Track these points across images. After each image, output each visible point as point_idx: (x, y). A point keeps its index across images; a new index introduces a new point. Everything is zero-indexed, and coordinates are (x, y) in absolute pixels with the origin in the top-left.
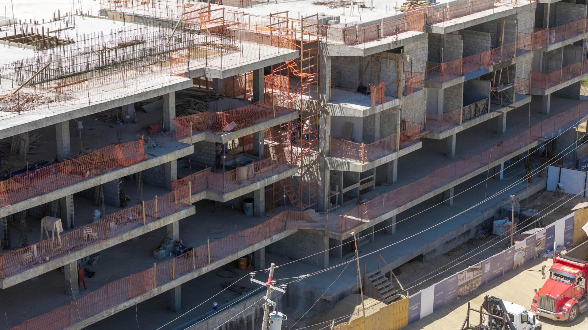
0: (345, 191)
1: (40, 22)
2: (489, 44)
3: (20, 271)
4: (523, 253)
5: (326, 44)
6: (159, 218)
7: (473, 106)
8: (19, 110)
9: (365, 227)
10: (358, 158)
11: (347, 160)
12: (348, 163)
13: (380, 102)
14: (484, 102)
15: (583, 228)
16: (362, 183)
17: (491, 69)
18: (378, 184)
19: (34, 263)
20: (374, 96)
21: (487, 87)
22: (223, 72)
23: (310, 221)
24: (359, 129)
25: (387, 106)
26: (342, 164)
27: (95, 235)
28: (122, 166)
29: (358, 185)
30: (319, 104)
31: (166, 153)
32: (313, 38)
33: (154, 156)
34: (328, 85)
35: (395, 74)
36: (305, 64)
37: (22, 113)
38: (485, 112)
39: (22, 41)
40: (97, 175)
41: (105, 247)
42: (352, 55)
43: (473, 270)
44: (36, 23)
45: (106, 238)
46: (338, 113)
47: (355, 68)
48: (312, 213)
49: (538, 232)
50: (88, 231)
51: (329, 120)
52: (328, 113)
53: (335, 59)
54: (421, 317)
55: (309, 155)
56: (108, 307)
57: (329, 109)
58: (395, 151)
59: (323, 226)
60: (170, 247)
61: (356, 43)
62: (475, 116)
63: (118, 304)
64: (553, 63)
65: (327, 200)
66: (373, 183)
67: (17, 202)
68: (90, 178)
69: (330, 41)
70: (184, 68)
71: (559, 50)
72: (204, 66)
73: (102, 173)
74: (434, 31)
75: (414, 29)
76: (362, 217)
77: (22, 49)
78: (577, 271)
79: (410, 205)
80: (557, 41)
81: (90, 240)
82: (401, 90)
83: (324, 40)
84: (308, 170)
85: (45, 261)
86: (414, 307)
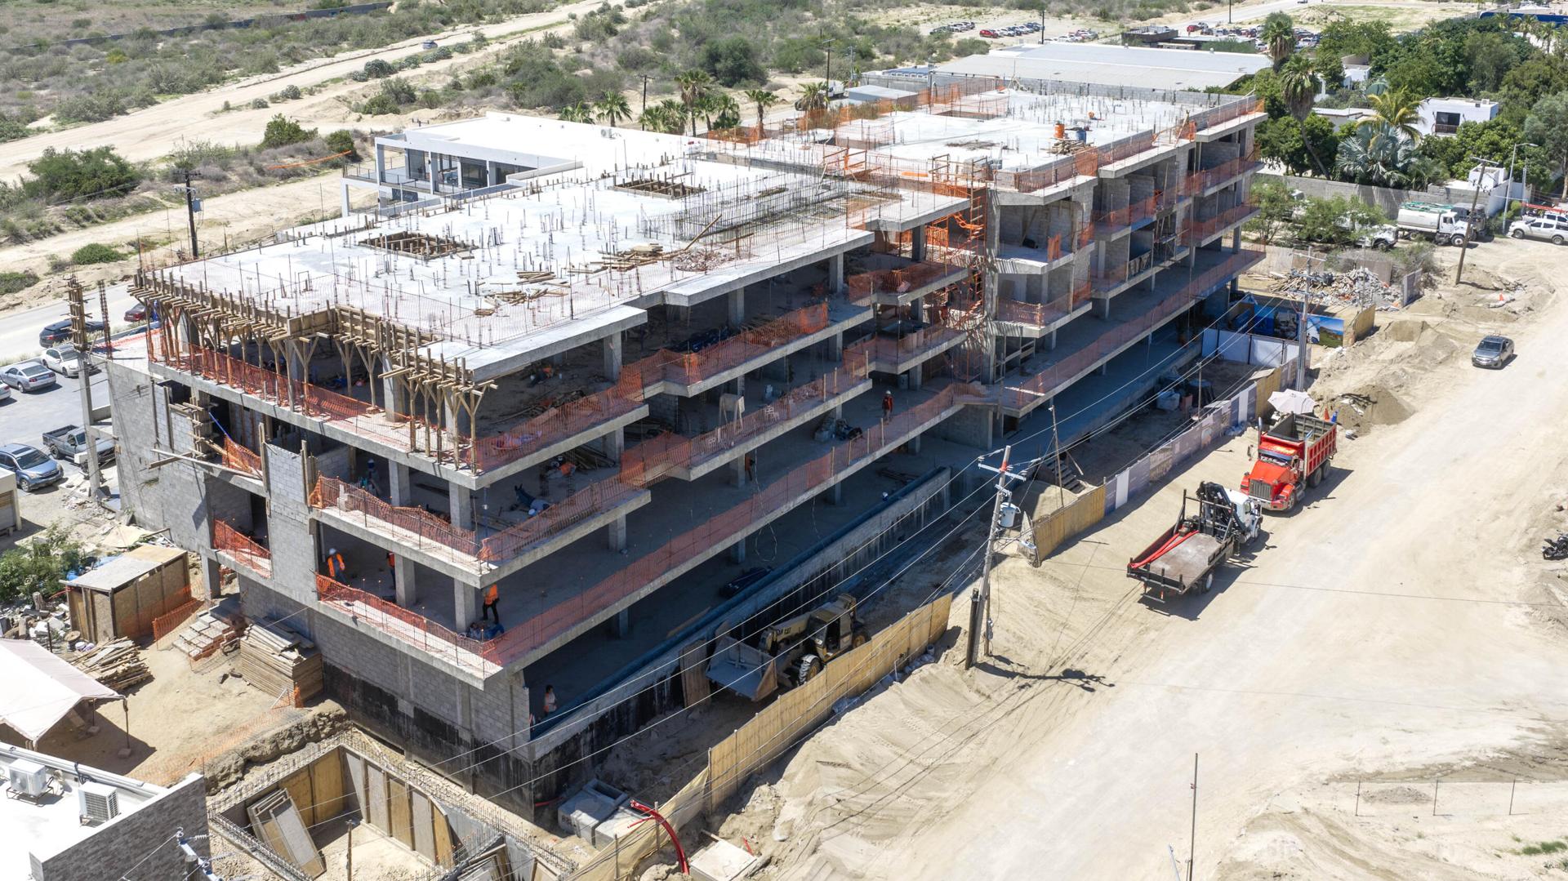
0: (1008, 359)
1: (650, 166)
2: (1152, 189)
3: (706, 460)
4: (1210, 431)
5: (996, 192)
6: (838, 394)
7: (1137, 260)
8: (705, 269)
9: (1040, 402)
10: (1032, 321)
11: (1019, 324)
12: (1021, 328)
13: (1056, 257)
14: (1147, 255)
15: (1270, 400)
16: (1023, 350)
17: (1155, 218)
18: (1037, 352)
19: (719, 450)
20: (1051, 250)
21: (1150, 238)
22: (903, 224)
23: (978, 395)
24: (1021, 287)
25: (1063, 261)
26: (1013, 329)
27: (776, 415)
28: (806, 334)
29: (1019, 353)
30: (986, 260)
31: (848, 318)
32: (982, 185)
33: (835, 322)
34: (997, 238)
35: (1069, 225)
36: (975, 214)
37: (709, 272)
38: (1148, 266)
39: (643, 188)
40: (783, 344)
41: (787, 429)
42: (1028, 203)
43: (1164, 450)
44: (645, 168)
45: (789, 419)
46: (1009, 270)
47: (1018, 219)
48: (977, 386)
49: (1223, 405)
50: (770, 410)
51: (996, 279)
52: (996, 270)
53: (1005, 209)
54: (1117, 506)
55: (972, 318)
56: (787, 500)
57: (998, 266)
58: (1068, 313)
59: (997, 401)
60: (832, 427)
61: (1030, 190)
62: (1140, 272)
63: (796, 496)
64: (1206, 211)
65: (992, 370)
66: (1032, 351)
67: (708, 377)
68: (775, 348)
69: (1000, 188)
70: (857, 219)
71: (1214, 195)
72: (877, 218)
73: (788, 343)
74: (1102, 176)
75: (1084, 173)
76: (1038, 391)
77: (649, 198)
78: (1292, 451)
79: (1080, 376)
80: (1212, 185)
81: (775, 423)
82: (1075, 242)
83: (991, 186)
84: (970, 335)
85: (731, 447)
86: (1110, 496)
